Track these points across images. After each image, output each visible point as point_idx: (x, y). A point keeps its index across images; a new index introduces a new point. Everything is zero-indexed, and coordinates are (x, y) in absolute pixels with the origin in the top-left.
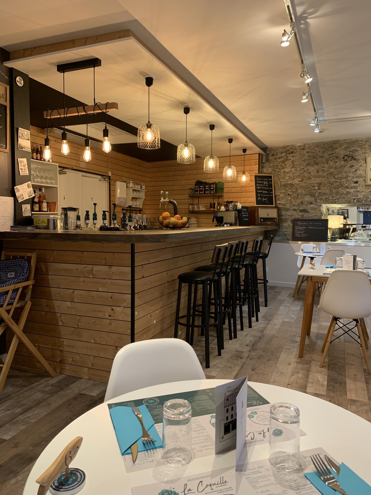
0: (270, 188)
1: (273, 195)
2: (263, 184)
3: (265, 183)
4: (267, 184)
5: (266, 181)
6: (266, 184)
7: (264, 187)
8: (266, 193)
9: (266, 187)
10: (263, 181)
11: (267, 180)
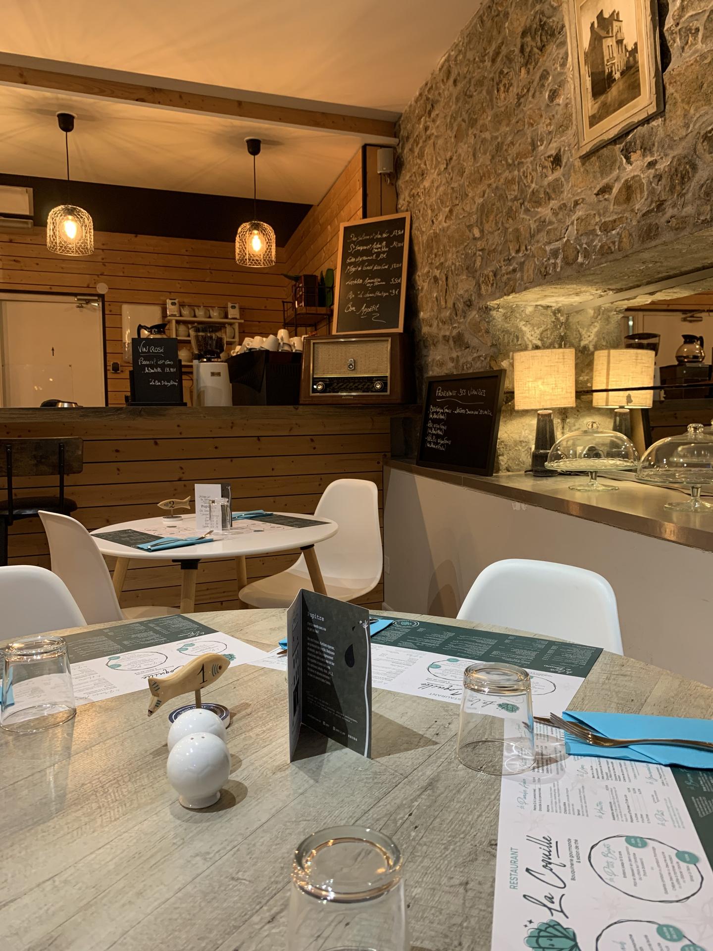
0: (395, 266)
1: (400, 292)
2: (368, 253)
3: (376, 247)
4: (384, 252)
5: (380, 241)
6: (378, 254)
7: (371, 262)
8: (376, 284)
9: (380, 263)
10: (372, 241)
11: (384, 235)
